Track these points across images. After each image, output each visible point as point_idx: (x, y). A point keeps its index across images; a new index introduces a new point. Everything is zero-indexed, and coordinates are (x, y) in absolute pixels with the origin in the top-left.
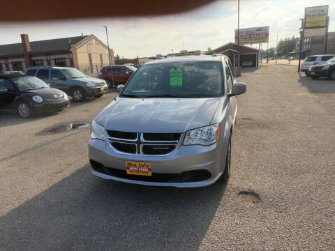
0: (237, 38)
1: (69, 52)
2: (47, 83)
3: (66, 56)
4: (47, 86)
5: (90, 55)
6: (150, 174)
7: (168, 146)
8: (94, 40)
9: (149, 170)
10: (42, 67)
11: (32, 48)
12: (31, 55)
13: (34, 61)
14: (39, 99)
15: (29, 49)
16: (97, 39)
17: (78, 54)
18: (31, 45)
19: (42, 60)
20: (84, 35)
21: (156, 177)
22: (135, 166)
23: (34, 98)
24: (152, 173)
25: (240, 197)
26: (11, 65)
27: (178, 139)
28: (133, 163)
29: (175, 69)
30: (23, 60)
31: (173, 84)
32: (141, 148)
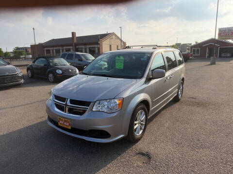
0: (220, 34)
1: (99, 44)
2: (69, 62)
3: (96, 46)
4: (68, 64)
5: (110, 46)
6: (70, 128)
7: (82, 110)
8: (114, 36)
9: (70, 125)
10: (70, 53)
12: (76, 45)
14: (60, 72)
15: (75, 41)
16: (116, 35)
17: (103, 45)
18: (77, 39)
20: (108, 33)
21: (73, 130)
22: (62, 120)
23: (57, 71)
24: (71, 127)
25: (137, 156)
26: (65, 50)
27: (88, 106)
28: (61, 119)
29: (119, 57)
30: (71, 47)
31: (117, 67)
32: (67, 109)
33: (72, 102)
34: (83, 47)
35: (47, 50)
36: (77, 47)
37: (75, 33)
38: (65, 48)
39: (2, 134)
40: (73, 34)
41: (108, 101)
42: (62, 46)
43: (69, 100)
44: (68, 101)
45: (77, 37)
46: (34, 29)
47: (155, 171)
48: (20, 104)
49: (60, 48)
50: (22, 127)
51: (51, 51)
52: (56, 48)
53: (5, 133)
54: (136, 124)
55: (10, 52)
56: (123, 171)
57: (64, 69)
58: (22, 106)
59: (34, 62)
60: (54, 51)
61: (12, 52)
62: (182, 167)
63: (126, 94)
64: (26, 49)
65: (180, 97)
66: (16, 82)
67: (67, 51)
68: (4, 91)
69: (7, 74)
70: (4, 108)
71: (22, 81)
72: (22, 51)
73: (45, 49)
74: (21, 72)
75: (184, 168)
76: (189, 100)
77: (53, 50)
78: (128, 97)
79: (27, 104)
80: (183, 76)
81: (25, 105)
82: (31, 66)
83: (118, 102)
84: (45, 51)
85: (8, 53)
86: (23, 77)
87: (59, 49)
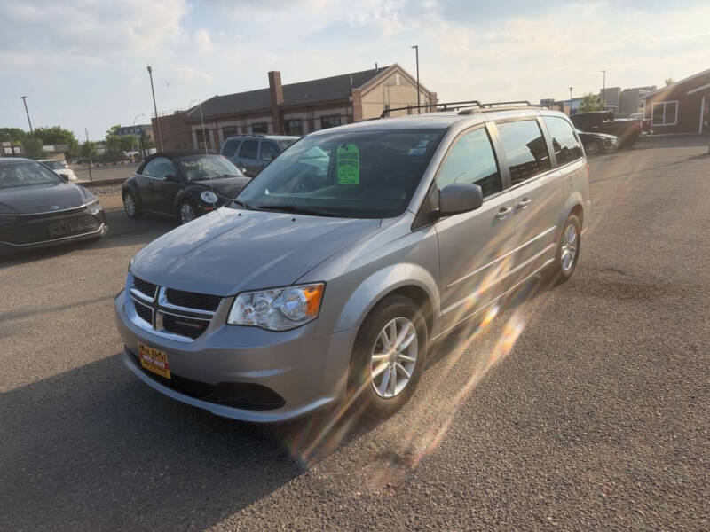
1: (349, 104)
2: (240, 166)
3: (341, 111)
4: (238, 173)
5: (386, 107)
6: (168, 376)
7: (198, 322)
8: (398, 76)
9: (167, 366)
11: (284, 98)
12: (283, 110)
13: (287, 123)
14: (211, 197)
15: (280, 100)
16: (403, 74)
17: (365, 106)
18: (284, 92)
19: (300, 120)
20: (379, 67)
21: (177, 383)
22: (148, 352)
23: (203, 196)
24: (172, 375)
25: (374, 464)
26: (250, 130)
27: (214, 310)
28: (146, 347)
29: (344, 146)
30: (268, 119)
31: (342, 180)
32: (159, 318)
33: (173, 296)
34: (304, 115)
35: (199, 132)
36: (287, 117)
37: (279, 74)
38: (250, 121)
39: (3, 389)
40: (273, 77)
41: (277, 291)
42: (242, 116)
43: (163, 291)
44: (162, 295)
45: (284, 87)
46: (150, 70)
47: (413, 515)
48: (81, 300)
49: (238, 123)
50: (66, 369)
51: (211, 133)
52: (225, 124)
53: (13, 387)
54: (377, 364)
55: (98, 143)
56: (316, 510)
57: (227, 189)
58: (84, 303)
59: (140, 171)
60: (221, 133)
61: (103, 143)
62: (505, 505)
63: (338, 269)
64: (141, 130)
65: (567, 267)
66: (84, 231)
67: (255, 131)
68: (48, 261)
69: (56, 208)
70: (34, 312)
71: (101, 229)
72: (131, 139)
73: (194, 128)
74: (98, 202)
75: (512, 506)
76: (601, 276)
77: (216, 131)
78: (342, 277)
79: (101, 299)
80: (576, 197)
81: (95, 301)
82: (133, 182)
83: (304, 295)
84: (194, 134)
85: (92, 144)
86: (102, 217)
87: (236, 127)
